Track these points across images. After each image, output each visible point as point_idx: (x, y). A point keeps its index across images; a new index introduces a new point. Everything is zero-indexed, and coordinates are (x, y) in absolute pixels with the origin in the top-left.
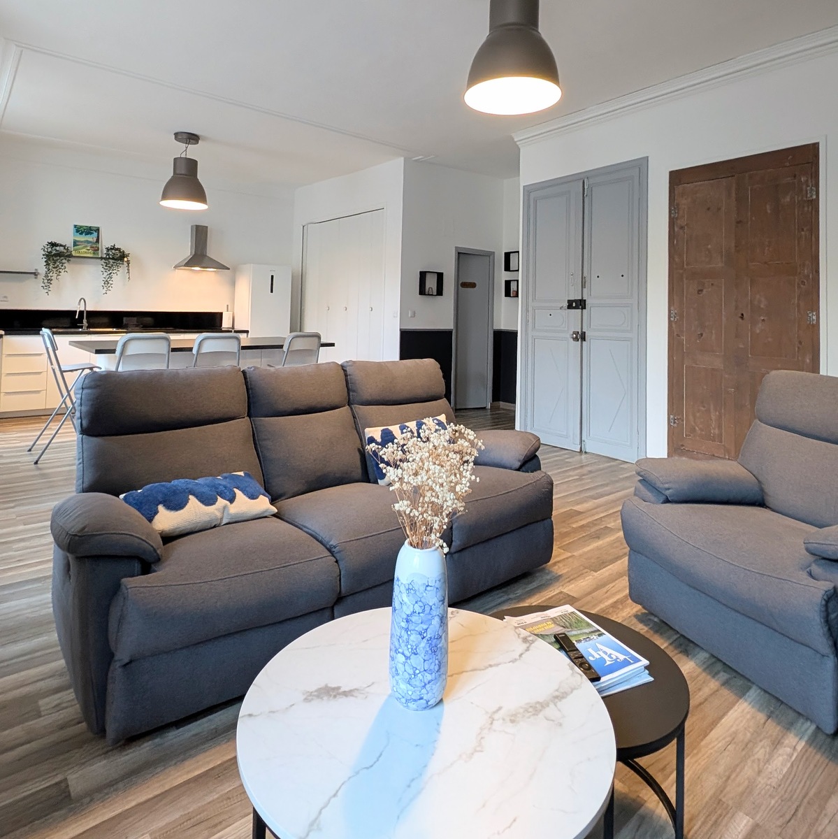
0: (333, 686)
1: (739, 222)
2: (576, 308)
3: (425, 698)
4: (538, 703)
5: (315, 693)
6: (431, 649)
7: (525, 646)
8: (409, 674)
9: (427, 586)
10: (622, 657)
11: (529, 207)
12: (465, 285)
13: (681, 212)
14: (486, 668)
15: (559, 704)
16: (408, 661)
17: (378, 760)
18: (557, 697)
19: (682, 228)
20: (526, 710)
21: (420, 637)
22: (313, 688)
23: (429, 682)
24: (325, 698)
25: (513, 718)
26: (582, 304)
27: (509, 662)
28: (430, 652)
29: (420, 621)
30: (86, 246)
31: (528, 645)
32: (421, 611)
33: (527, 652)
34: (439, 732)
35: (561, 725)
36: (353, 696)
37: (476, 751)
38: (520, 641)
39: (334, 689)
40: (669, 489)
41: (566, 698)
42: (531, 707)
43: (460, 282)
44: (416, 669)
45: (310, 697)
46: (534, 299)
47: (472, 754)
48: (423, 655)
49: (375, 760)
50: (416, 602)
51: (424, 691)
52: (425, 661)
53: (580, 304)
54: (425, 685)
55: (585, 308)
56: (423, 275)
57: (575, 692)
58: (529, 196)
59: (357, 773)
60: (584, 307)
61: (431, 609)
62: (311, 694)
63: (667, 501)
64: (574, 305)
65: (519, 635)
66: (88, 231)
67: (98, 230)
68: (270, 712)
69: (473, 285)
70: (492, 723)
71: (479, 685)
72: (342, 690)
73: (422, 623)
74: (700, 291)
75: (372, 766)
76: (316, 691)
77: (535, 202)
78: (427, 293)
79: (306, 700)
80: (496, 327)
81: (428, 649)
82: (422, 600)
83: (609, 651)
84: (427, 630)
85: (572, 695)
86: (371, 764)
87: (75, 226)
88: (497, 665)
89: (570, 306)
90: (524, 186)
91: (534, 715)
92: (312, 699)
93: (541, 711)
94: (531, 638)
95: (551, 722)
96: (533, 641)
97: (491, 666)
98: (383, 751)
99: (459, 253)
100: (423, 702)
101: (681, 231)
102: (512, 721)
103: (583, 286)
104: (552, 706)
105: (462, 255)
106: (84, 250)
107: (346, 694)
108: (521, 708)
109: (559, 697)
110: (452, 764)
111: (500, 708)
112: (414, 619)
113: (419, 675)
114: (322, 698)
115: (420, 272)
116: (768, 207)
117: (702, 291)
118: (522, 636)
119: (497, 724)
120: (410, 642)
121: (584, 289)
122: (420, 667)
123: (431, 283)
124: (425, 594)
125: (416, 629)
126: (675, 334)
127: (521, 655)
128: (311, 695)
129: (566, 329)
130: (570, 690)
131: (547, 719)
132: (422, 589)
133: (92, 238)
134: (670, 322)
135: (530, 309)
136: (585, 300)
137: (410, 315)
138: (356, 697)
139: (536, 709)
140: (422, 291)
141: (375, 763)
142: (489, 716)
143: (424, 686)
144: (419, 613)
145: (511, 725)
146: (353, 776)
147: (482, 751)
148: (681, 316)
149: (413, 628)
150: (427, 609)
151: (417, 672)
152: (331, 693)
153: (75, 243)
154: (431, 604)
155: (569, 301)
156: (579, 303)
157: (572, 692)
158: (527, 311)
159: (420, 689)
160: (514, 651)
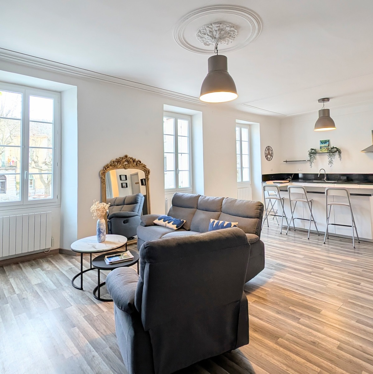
30: (325, 148)
66: (325, 142)
67: (329, 141)
87: (320, 141)
106: (324, 150)
133: (326, 145)
153: (321, 148)
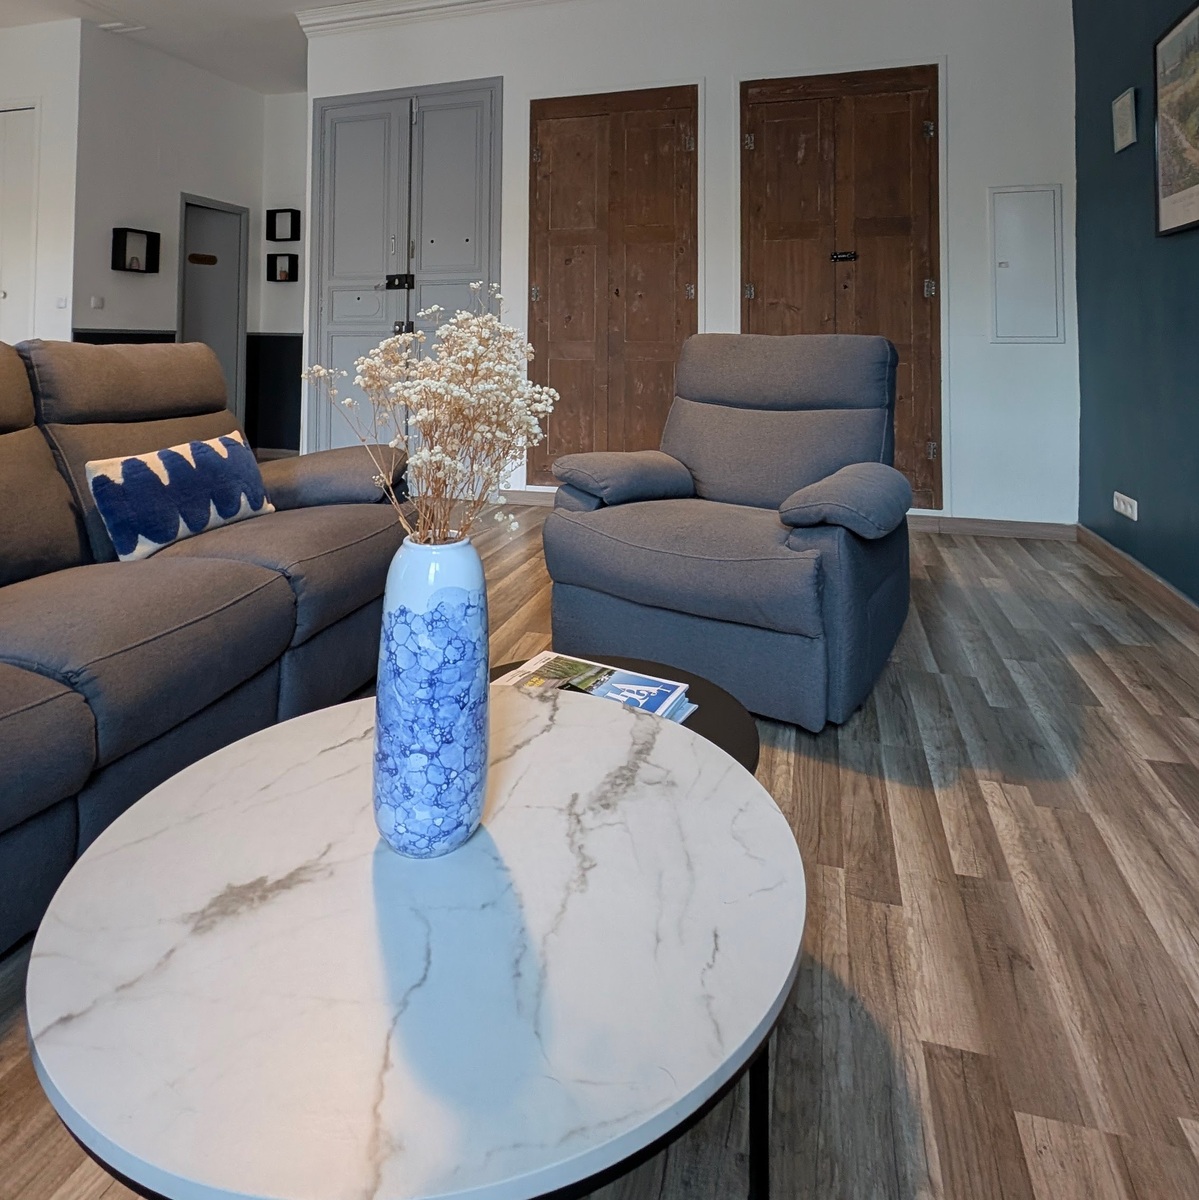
0: (248, 881)
1: (614, 173)
2: (400, 286)
3: (465, 822)
4: (622, 768)
5: (214, 910)
6: (475, 725)
7: (548, 706)
8: (436, 785)
9: (468, 607)
10: (654, 690)
11: (323, 133)
12: (197, 259)
13: (545, 156)
14: (513, 753)
15: (649, 758)
16: (436, 761)
17: (429, 963)
18: (640, 752)
19: (546, 177)
20: (613, 784)
21: (457, 706)
22: (202, 902)
23: (473, 788)
24: (243, 909)
25: (604, 802)
26: (409, 280)
27: (542, 733)
28: (474, 731)
29: (457, 677)
31: (551, 703)
32: (458, 658)
33: (558, 712)
34: (506, 869)
35: (673, 784)
36: (302, 881)
37: (585, 869)
38: (536, 700)
39: (252, 886)
40: (606, 488)
41: (652, 748)
42: (616, 777)
43: (188, 254)
44: (452, 770)
45: (203, 922)
46: (331, 275)
47: (584, 875)
48: (462, 740)
49: (423, 964)
50: (450, 643)
51: (465, 808)
52: (466, 749)
53: (406, 281)
54: (467, 795)
55: (413, 288)
56: (120, 236)
57: (658, 737)
58: (322, 118)
59: (405, 1004)
60: (411, 286)
61: (475, 648)
62: (203, 914)
63: (602, 505)
64: (397, 282)
65: (529, 694)
68: (118, 990)
69: (211, 260)
70: (579, 821)
71: (521, 778)
72: (270, 882)
73: (460, 680)
74: (567, 261)
75: (424, 978)
76: (211, 905)
77: (334, 126)
78: (127, 266)
79: (197, 930)
80: (251, 330)
81: (470, 726)
82: (460, 635)
83: (635, 688)
84: (468, 689)
85: (657, 743)
86: (421, 976)
88: (528, 742)
89: (390, 285)
90: (315, 100)
91: (628, 785)
92: (214, 922)
93: (633, 777)
94: (549, 694)
95: (658, 786)
96: (556, 697)
97: (518, 747)
98: (428, 944)
99: (188, 205)
100: (462, 829)
101: (545, 181)
102: (606, 806)
103: (410, 255)
104: (642, 764)
105: (193, 209)
107: (284, 884)
108: (604, 783)
109: (643, 750)
110: (563, 906)
111: (575, 797)
112: (445, 676)
113: (457, 781)
114: (234, 912)
115: (115, 230)
116: (646, 157)
117: (570, 260)
118: (534, 695)
119: (588, 819)
120: (439, 723)
121: (411, 260)
122: (459, 765)
123: (136, 250)
124: (464, 624)
125: (450, 694)
126: (537, 319)
127: (551, 718)
128: (203, 918)
129: (384, 319)
130: (650, 737)
131: (649, 784)
132: (459, 614)
134: (531, 303)
135: (325, 291)
136: (413, 276)
137: (93, 305)
138: (309, 881)
139: (625, 777)
140: (119, 262)
141: (427, 969)
142: (567, 812)
143: (465, 799)
144: (455, 662)
145: (607, 811)
146: (401, 1012)
147: (595, 865)
148: (545, 294)
149: (443, 693)
150: (469, 650)
151: (454, 774)
152: (251, 895)
154: (474, 640)
155: (388, 277)
156: (404, 280)
157: (654, 738)
158: (320, 294)
159: (458, 806)
160: (537, 716)
